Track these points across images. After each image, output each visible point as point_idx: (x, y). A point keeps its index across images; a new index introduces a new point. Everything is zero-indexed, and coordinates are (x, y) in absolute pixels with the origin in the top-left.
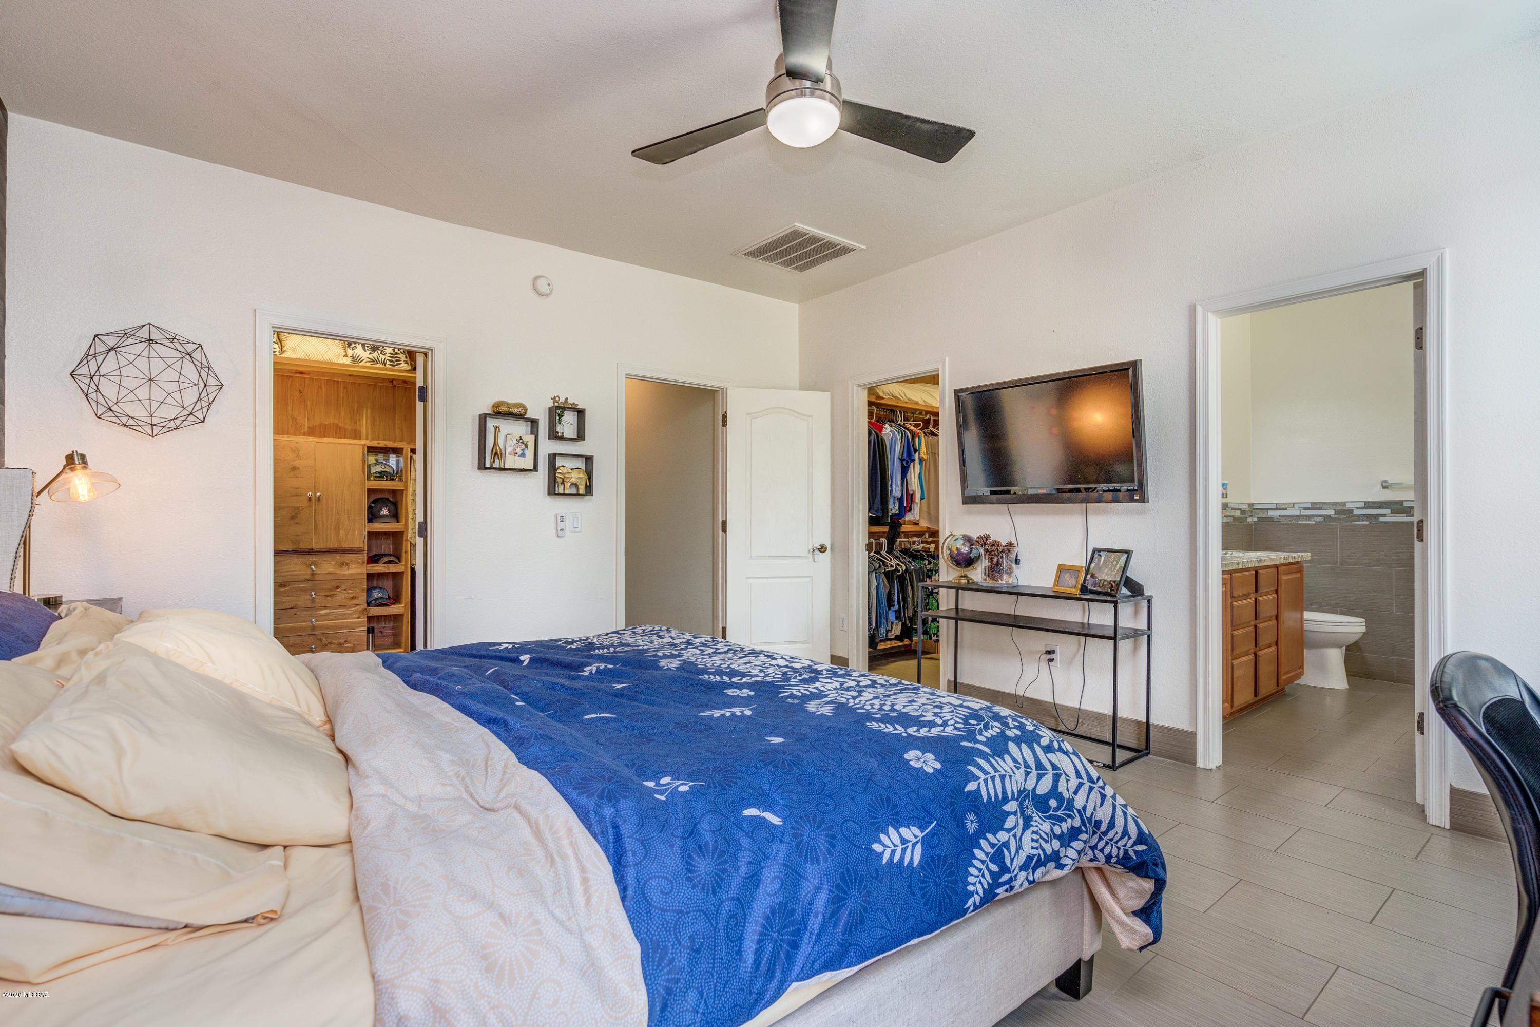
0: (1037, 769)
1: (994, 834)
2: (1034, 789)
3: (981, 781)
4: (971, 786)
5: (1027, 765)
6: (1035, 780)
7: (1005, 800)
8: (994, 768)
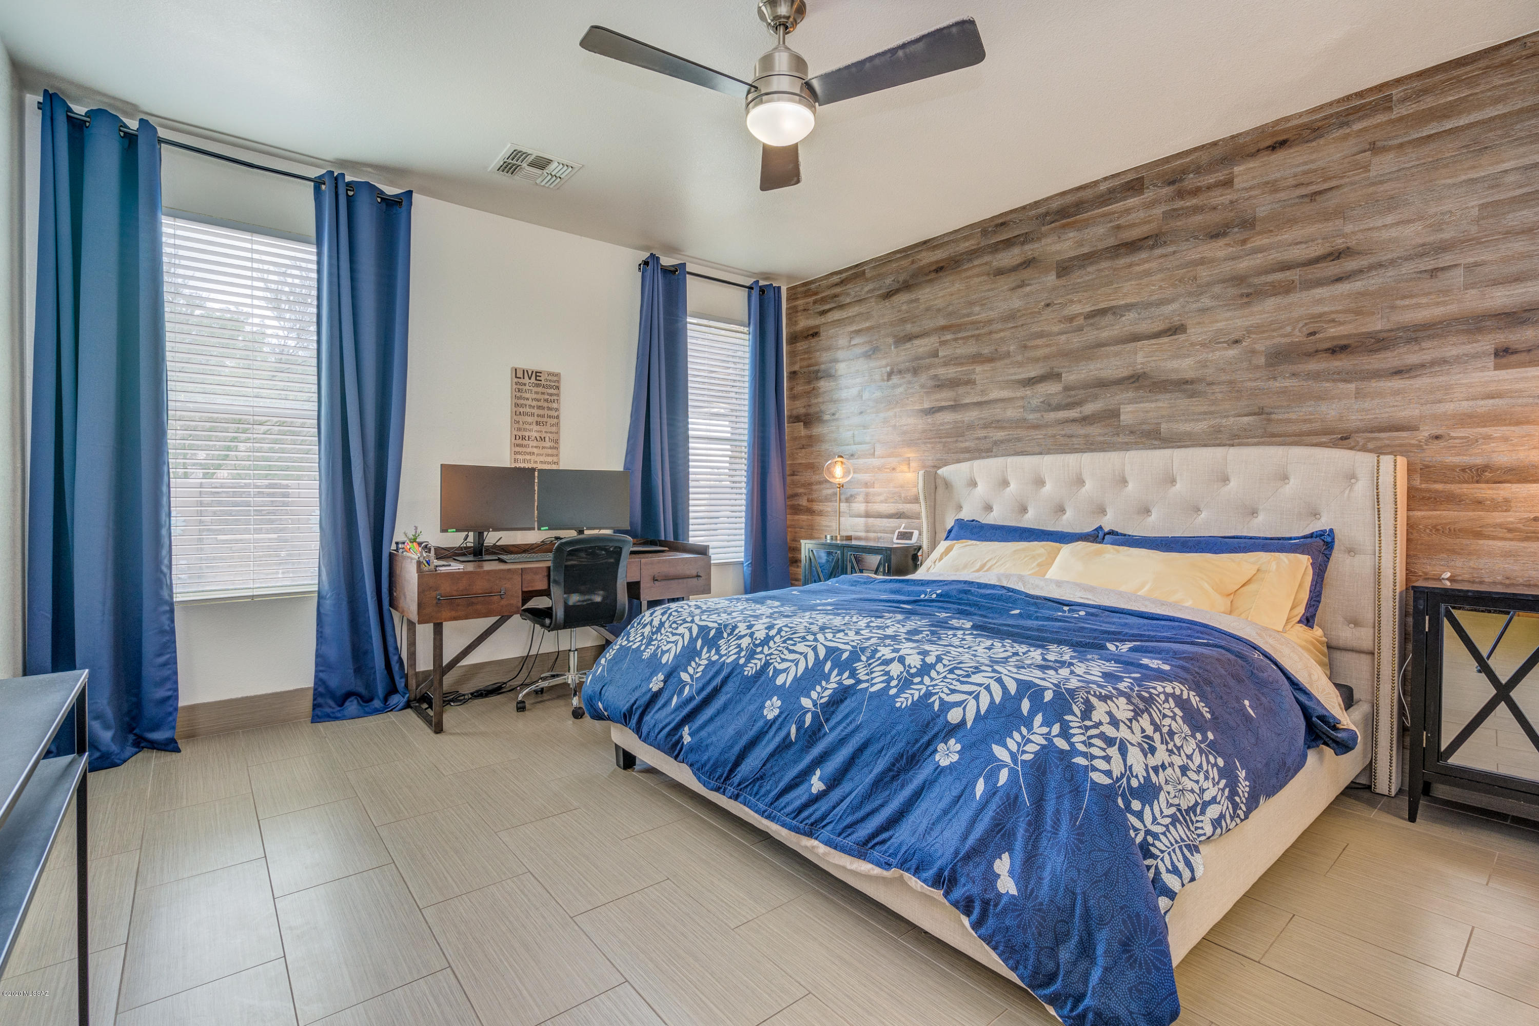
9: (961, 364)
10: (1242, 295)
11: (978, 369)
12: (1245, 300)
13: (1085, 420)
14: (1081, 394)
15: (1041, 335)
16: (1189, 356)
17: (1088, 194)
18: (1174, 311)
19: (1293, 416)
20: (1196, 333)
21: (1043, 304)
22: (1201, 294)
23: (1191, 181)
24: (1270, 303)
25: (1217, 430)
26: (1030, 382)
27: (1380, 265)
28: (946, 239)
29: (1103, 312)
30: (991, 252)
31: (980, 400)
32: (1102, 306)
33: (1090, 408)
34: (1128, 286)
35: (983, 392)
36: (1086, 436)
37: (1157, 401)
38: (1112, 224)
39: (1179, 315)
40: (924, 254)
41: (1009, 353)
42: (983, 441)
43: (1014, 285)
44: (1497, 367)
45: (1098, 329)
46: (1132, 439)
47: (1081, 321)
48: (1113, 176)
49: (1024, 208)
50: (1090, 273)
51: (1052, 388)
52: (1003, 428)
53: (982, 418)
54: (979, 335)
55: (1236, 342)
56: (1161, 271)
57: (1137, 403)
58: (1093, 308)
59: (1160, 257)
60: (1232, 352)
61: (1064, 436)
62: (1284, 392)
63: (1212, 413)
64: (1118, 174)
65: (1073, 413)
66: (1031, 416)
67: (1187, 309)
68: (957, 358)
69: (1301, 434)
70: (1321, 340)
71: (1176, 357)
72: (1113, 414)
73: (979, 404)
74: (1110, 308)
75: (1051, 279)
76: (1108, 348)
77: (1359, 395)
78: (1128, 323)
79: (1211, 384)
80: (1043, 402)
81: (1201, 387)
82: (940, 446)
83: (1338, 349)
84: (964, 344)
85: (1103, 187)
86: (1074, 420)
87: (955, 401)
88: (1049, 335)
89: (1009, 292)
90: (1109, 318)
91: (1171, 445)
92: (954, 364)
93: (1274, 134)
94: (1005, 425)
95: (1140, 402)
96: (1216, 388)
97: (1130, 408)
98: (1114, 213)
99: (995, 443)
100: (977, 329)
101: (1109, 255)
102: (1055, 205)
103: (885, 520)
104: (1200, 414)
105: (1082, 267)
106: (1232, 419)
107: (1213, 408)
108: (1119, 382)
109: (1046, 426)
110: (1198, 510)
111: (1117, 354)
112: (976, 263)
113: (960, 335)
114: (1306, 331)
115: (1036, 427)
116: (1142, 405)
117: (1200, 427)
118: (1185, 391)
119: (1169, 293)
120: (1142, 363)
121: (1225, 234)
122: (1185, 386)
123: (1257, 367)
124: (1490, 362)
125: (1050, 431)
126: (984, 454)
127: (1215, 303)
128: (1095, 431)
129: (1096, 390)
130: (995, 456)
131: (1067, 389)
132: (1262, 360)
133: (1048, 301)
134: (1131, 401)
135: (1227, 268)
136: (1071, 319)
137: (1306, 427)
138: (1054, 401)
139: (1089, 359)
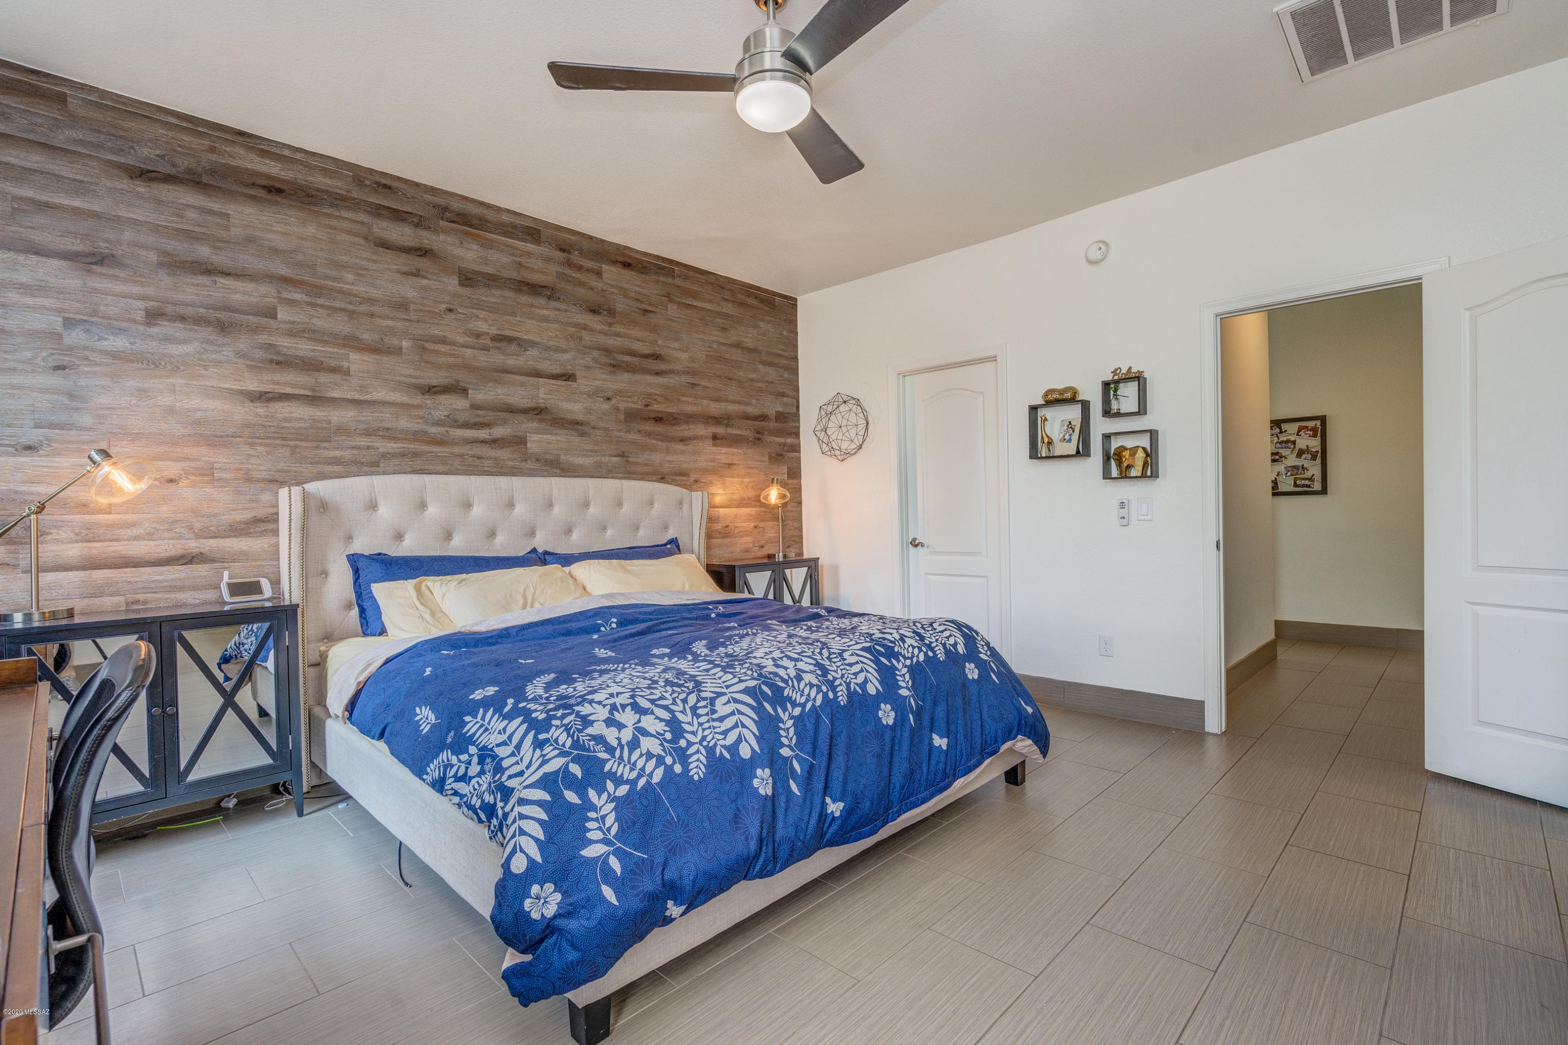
0: (515, 747)
1: (452, 755)
2: (502, 759)
3: (475, 720)
4: (467, 718)
5: (510, 737)
6: (508, 753)
7: (473, 744)
8: (490, 721)
9: (325, 342)
10: (610, 365)
11: (354, 356)
12: (612, 369)
13: (494, 442)
14: (489, 416)
15: (443, 341)
16: (578, 401)
17: (491, 215)
18: (568, 360)
19: (639, 460)
20: (583, 384)
21: (444, 306)
22: (585, 353)
23: (576, 258)
24: (626, 376)
25: (599, 465)
26: (431, 390)
27: (672, 372)
28: (286, 153)
29: (510, 340)
30: (371, 213)
31: (357, 397)
32: (507, 333)
33: (499, 432)
34: (531, 324)
35: (362, 388)
36: (496, 459)
37: (557, 434)
38: (514, 258)
39: (571, 365)
40: (238, 150)
41: (401, 348)
42: (364, 452)
43: (405, 269)
44: (714, 445)
45: (504, 355)
46: (536, 466)
47: (487, 341)
48: (515, 213)
49: (417, 185)
50: (495, 296)
51: (457, 403)
52: (395, 439)
53: (360, 421)
54: (353, 312)
55: (608, 399)
56: (557, 322)
57: (541, 434)
58: (499, 332)
59: (556, 309)
60: (606, 406)
61: (474, 456)
62: (633, 443)
63: (595, 451)
64: (520, 215)
65: (482, 434)
66: (434, 430)
67: (576, 362)
68: (314, 331)
69: (643, 474)
70: (651, 411)
71: (569, 400)
72: (520, 441)
73: (357, 403)
74: (516, 339)
75: (452, 283)
76: (513, 376)
77: (668, 452)
78: (530, 359)
79: (594, 428)
80: (448, 416)
81: (587, 429)
82: (286, 452)
83: (658, 420)
84: (329, 315)
85: (505, 218)
86: (483, 442)
87: (313, 390)
88: (453, 343)
89: (398, 275)
90: (513, 347)
91: (568, 474)
92: (309, 339)
93: (625, 255)
94: (397, 435)
95: (544, 433)
96: (598, 432)
97: (535, 437)
98: (517, 249)
99: (384, 456)
100: (351, 303)
101: (513, 287)
102: (456, 205)
103: (148, 570)
104: (588, 451)
105: (487, 286)
106: (607, 458)
107: (596, 448)
108: (525, 411)
109: (453, 443)
110: (604, 528)
111: (522, 385)
112: (344, 214)
113: (320, 301)
114: (644, 404)
115: (441, 443)
116: (545, 436)
117: (587, 461)
118: (577, 430)
119: (563, 344)
120: (543, 399)
121: (599, 313)
122: (577, 426)
123: (620, 421)
124: (710, 441)
125: (457, 450)
126: (367, 469)
127: (594, 365)
128: (503, 454)
129: (504, 415)
130: (385, 473)
131: (475, 407)
132: (622, 417)
133: (451, 307)
134: (537, 431)
135: (602, 339)
136: (478, 336)
137: (646, 469)
138: (462, 418)
139: (496, 381)
